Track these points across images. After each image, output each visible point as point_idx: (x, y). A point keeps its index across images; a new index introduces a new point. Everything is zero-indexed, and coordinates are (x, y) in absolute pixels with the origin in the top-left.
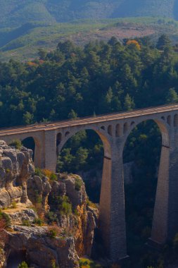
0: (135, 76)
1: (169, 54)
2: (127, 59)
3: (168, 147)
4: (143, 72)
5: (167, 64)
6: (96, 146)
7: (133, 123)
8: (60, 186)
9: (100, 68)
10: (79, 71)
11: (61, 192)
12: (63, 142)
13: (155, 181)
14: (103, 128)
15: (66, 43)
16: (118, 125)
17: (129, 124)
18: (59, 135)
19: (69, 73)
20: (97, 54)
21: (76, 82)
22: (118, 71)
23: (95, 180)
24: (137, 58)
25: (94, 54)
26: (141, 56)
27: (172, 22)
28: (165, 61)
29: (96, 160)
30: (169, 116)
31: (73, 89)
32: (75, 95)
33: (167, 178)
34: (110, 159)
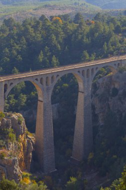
0: (59, 42)
1: (83, 27)
2: (53, 30)
3: (83, 93)
4: (65, 39)
5: (81, 34)
6: (32, 93)
8: (7, 121)
9: (34, 37)
10: (19, 40)
11: (8, 126)
12: (8, 91)
13: (74, 117)
14: (37, 79)
15: (9, 19)
17: (55, 76)
18: (6, 85)
19: (12, 41)
20: (32, 27)
21: (17, 47)
22: (47, 39)
24: (60, 30)
25: (29, 27)
26: (63, 28)
27: (85, 4)
28: (80, 31)
29: (33, 103)
30: (83, 71)
31: (15, 52)
32: (16, 57)
33: (83, 114)
34: (42, 102)
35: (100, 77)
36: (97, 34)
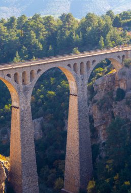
0: (40, 41)
1: (71, 21)
3: (76, 95)
4: (47, 38)
5: (69, 29)
6: (6, 106)
7: (39, 70)
16: (24, 73)
17: (35, 71)
20: (5, 25)
23: (6, 137)
24: (41, 26)
25: (1, 25)
26: (45, 24)
28: (67, 26)
30: (75, 64)
33: (77, 127)
34: (18, 108)
35: (99, 77)
36: (90, 28)
